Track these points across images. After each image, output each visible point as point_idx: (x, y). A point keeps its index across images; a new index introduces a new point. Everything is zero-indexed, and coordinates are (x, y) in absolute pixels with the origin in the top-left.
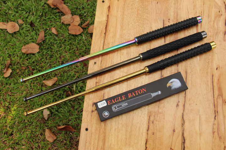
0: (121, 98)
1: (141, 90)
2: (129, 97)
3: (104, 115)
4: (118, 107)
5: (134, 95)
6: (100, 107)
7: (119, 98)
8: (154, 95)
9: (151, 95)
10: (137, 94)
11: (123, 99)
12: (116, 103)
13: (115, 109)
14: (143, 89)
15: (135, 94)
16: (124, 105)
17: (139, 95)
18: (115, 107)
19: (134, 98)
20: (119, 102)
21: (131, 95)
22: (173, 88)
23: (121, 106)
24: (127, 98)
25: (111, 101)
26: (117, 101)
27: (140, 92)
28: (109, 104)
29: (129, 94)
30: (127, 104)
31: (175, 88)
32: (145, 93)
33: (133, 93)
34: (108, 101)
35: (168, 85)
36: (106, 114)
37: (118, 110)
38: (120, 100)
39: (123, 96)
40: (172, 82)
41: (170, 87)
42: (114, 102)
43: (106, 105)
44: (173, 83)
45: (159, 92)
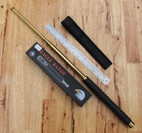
0: (49, 59)
1: (63, 71)
2: (53, 65)
3: (31, 53)
4: (42, 60)
5: (56, 68)
6: (35, 47)
7: (49, 57)
8: (64, 82)
9: (62, 81)
10: (58, 69)
11: (49, 61)
12: (44, 57)
13: (39, 59)
14: (64, 72)
15: (58, 68)
16: (45, 64)
17: (58, 71)
18: (40, 58)
19: (54, 68)
20: (46, 59)
21: (56, 65)
22: (77, 95)
23: (43, 62)
24: (51, 64)
25: (44, 53)
26: (46, 57)
27: (61, 71)
28: (41, 52)
29: (55, 63)
30: (47, 65)
31: (77, 97)
32: (62, 75)
33: (57, 66)
34: (42, 51)
35: (77, 90)
36: (33, 54)
37: (40, 61)
38: (47, 59)
39: (51, 60)
40: (80, 92)
41: (76, 92)
42: (44, 55)
43: (39, 50)
44: (80, 94)
45: (68, 86)
